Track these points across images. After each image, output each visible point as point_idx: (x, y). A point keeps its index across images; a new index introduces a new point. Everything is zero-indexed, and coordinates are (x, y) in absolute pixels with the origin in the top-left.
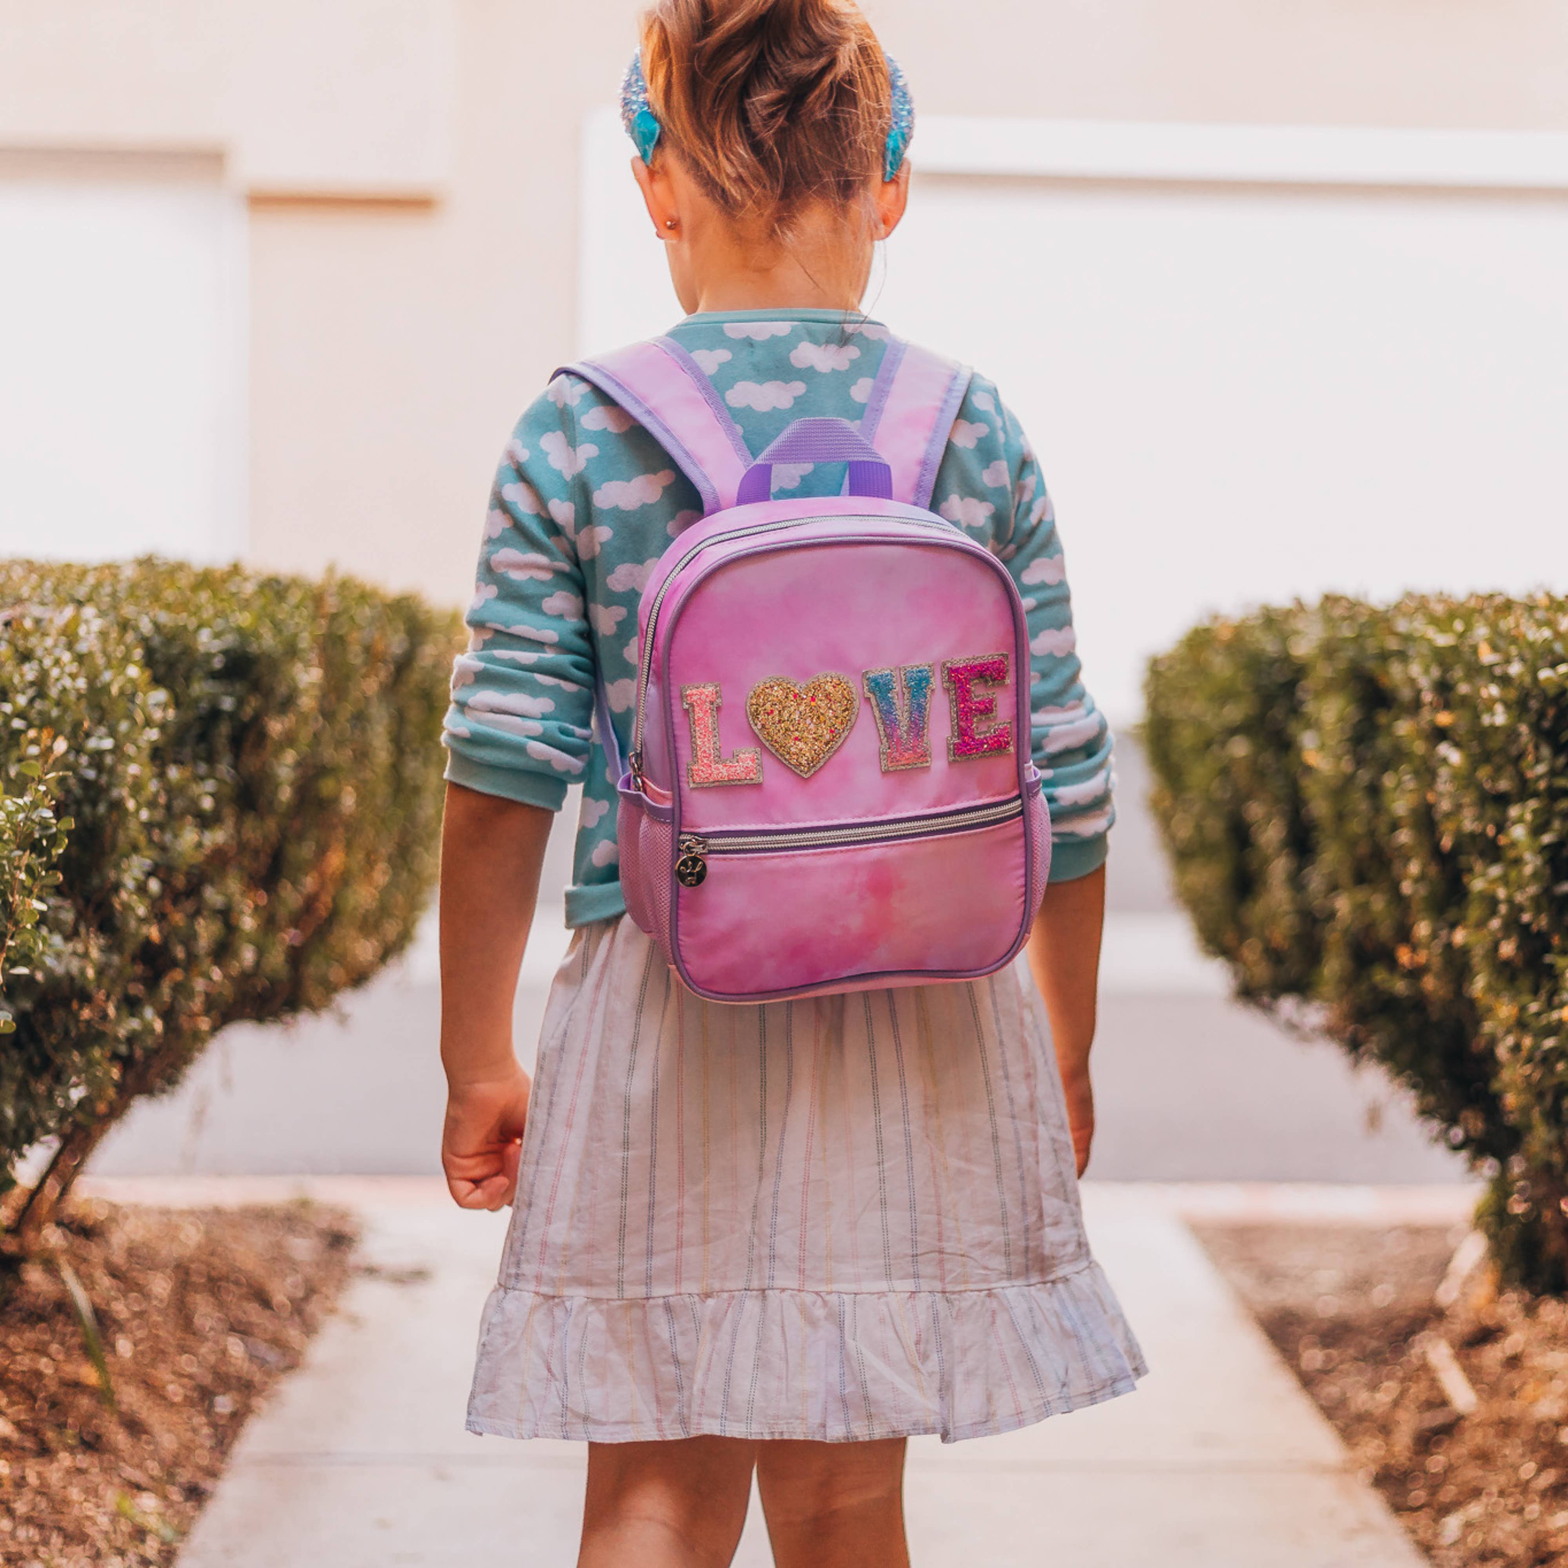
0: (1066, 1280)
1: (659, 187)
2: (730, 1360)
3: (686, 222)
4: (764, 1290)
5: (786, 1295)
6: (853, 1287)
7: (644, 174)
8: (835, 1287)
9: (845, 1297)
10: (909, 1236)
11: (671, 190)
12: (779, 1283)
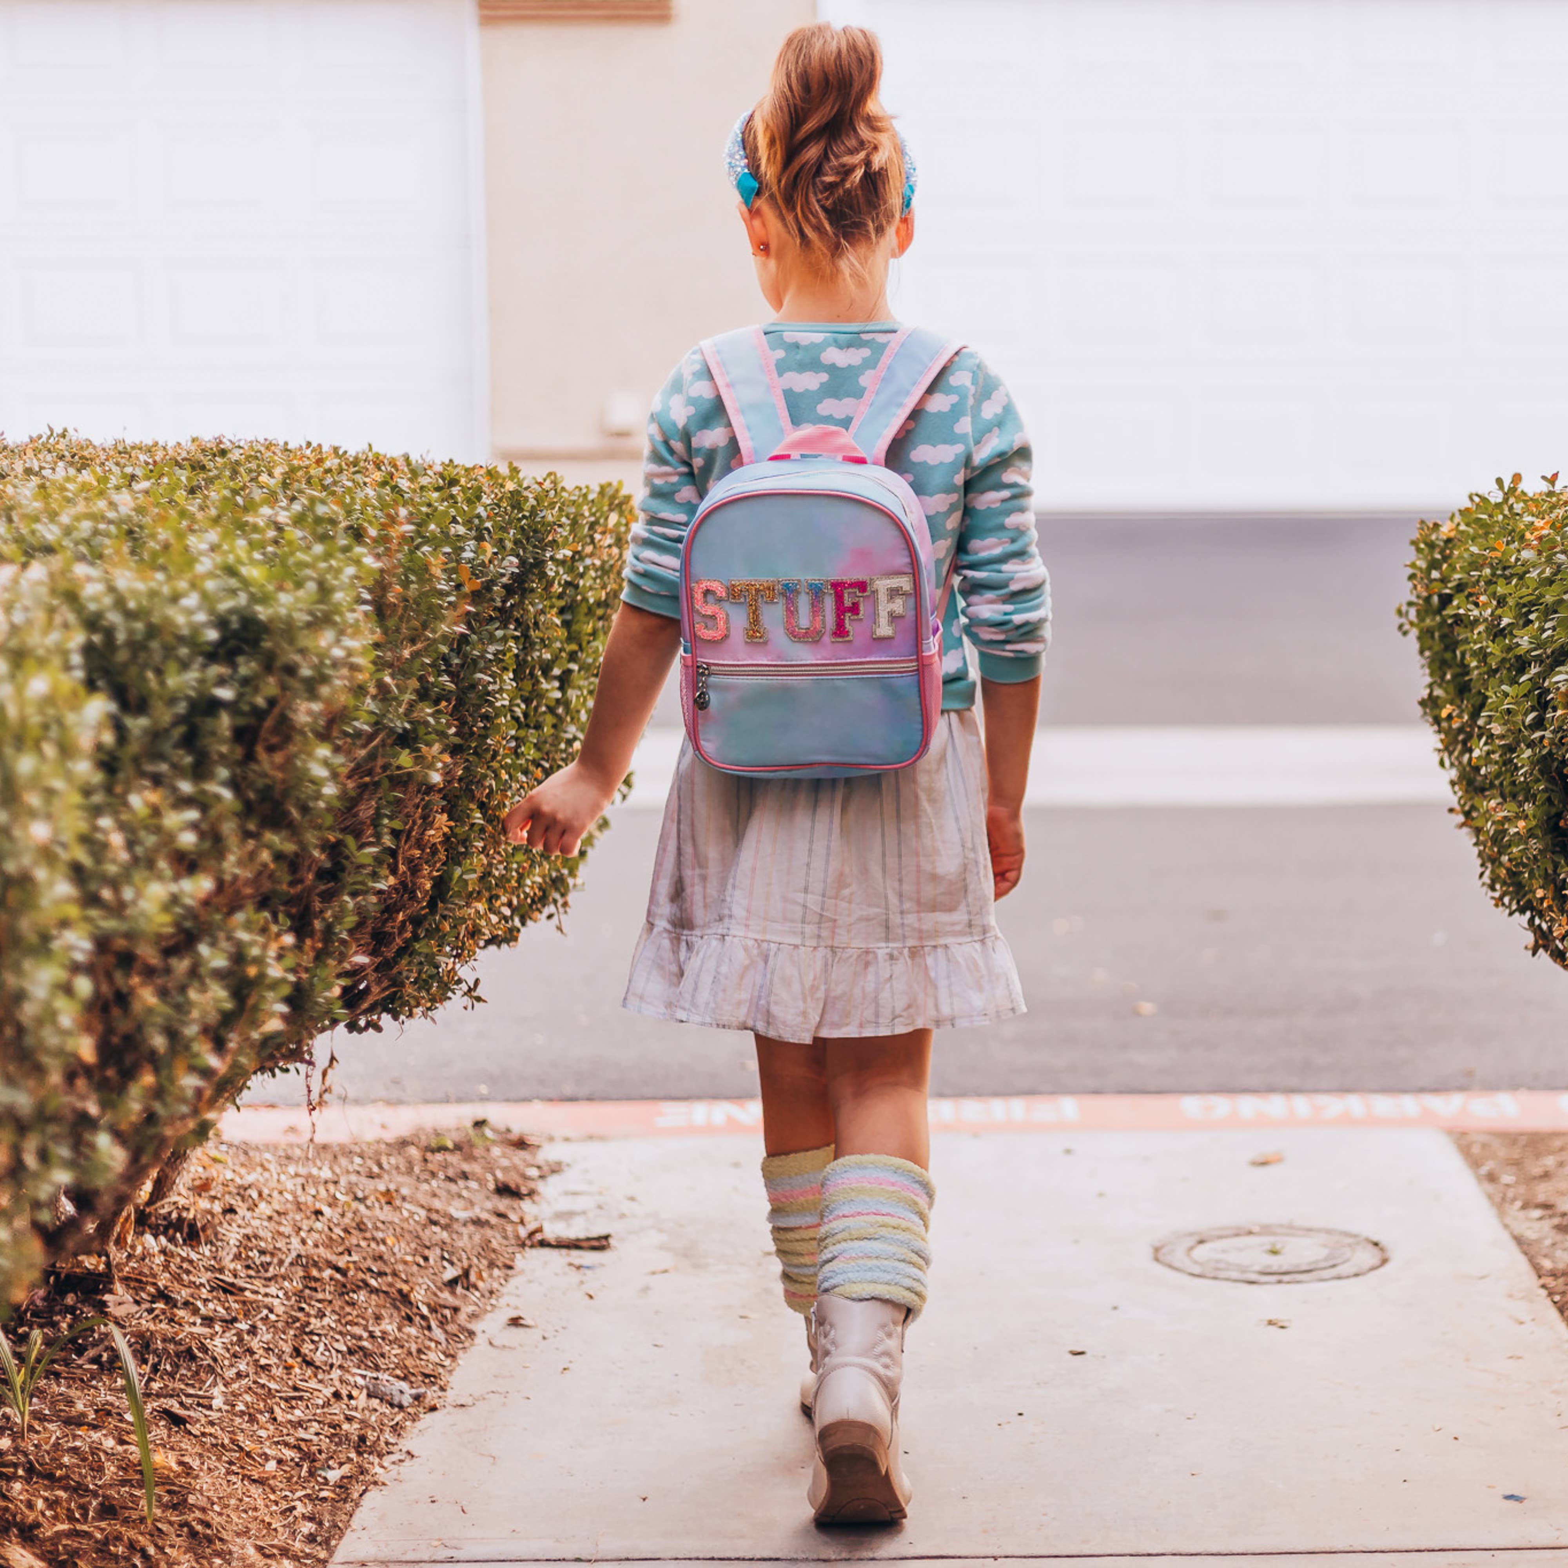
0: (946, 947)
1: (757, 223)
2: (698, 976)
3: (773, 245)
4: (723, 936)
5: (736, 940)
6: (778, 939)
7: (747, 214)
8: (768, 937)
9: (772, 945)
10: (819, 911)
11: (764, 225)
12: (732, 932)
